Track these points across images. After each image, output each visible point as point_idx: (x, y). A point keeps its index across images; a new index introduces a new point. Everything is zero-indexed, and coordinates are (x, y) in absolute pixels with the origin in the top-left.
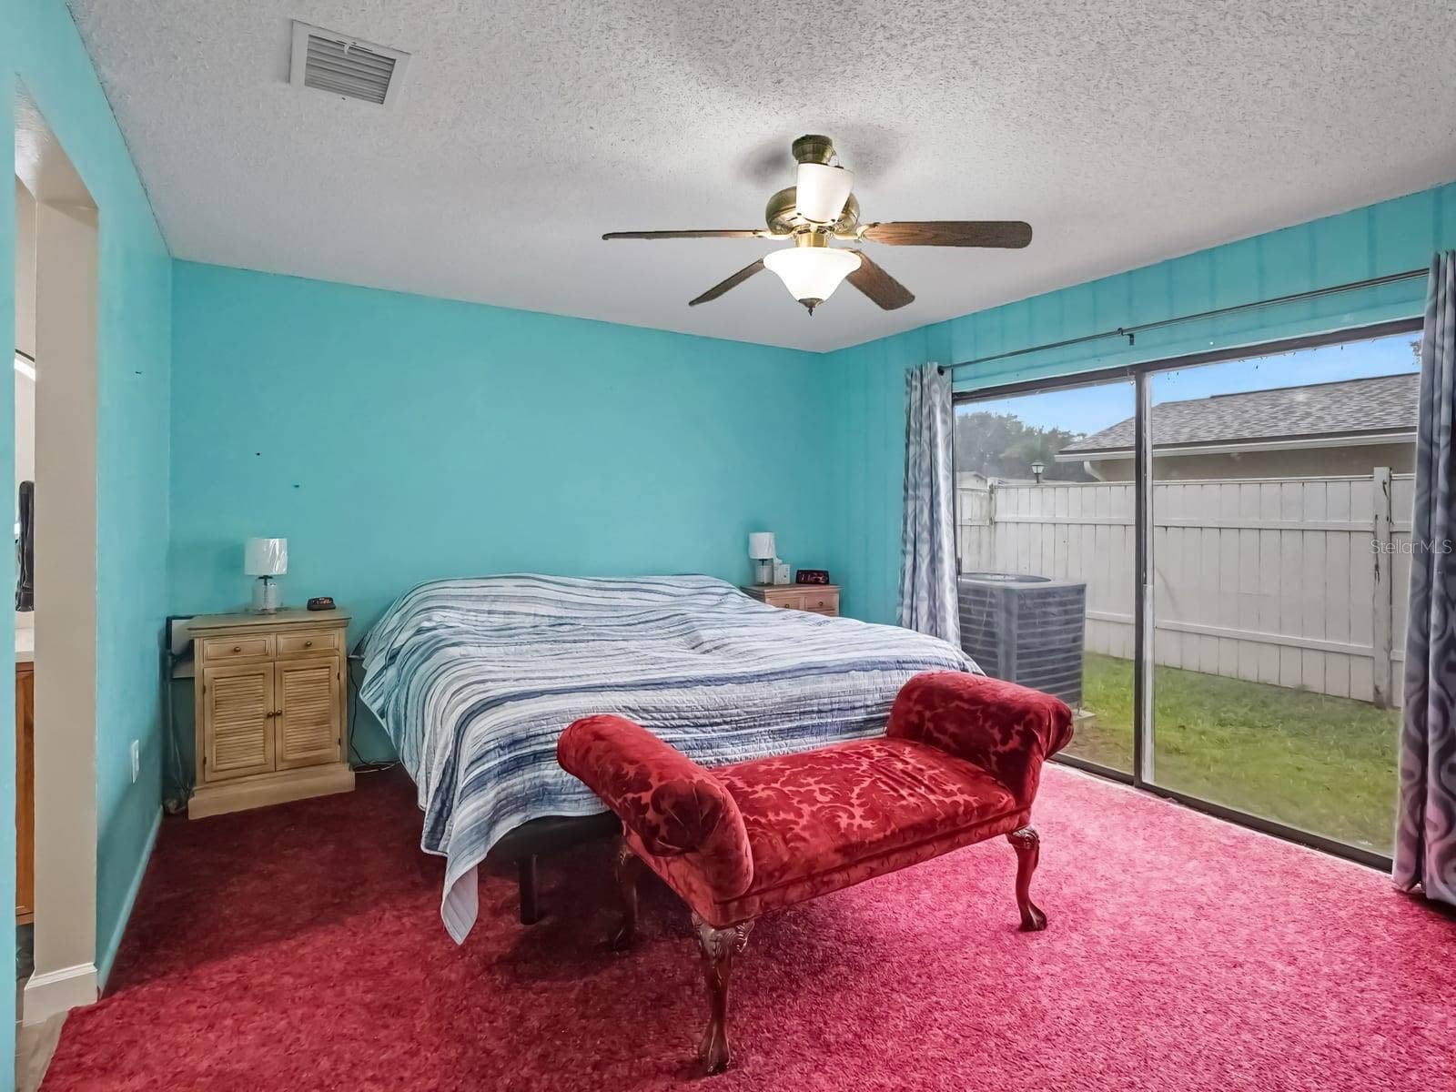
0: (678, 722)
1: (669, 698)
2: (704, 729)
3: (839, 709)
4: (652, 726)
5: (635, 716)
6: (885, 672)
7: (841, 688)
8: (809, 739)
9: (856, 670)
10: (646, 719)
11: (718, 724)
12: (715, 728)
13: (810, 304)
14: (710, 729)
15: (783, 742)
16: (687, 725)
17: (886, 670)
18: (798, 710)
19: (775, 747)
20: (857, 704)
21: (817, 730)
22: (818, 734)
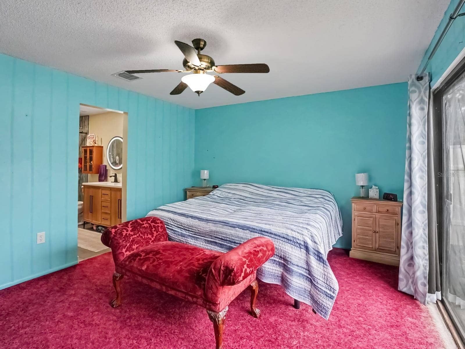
0: (180, 227)
1: (180, 219)
2: (186, 231)
3: (229, 241)
4: (173, 225)
5: (171, 221)
6: (252, 233)
7: (230, 233)
8: (216, 247)
9: (239, 228)
10: (173, 223)
11: (190, 231)
12: (189, 232)
13: (198, 92)
14: (187, 231)
15: (208, 245)
16: (182, 228)
17: (253, 232)
18: (214, 236)
19: (205, 245)
20: (237, 242)
21: (221, 246)
22: (221, 247)
